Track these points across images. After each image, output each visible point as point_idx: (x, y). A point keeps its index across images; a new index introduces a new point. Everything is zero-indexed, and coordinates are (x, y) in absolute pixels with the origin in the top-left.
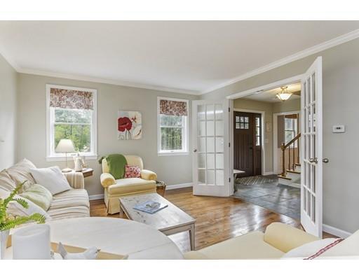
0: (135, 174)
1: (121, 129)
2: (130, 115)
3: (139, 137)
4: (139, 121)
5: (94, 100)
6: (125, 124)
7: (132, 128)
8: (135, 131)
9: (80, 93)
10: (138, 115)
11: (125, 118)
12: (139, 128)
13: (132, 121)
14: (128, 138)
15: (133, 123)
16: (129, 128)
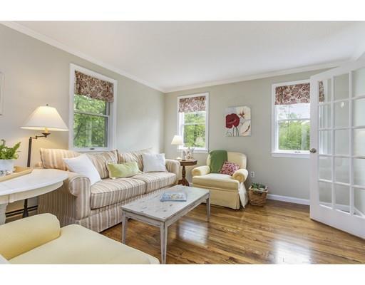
0: (230, 171)
1: (229, 126)
2: (238, 111)
3: (248, 133)
4: (247, 116)
5: (206, 102)
6: (233, 121)
7: (240, 124)
8: (243, 127)
9: (197, 98)
10: (247, 110)
11: (232, 114)
12: (248, 123)
13: (240, 116)
14: (235, 135)
15: (241, 119)
16: (236, 125)
